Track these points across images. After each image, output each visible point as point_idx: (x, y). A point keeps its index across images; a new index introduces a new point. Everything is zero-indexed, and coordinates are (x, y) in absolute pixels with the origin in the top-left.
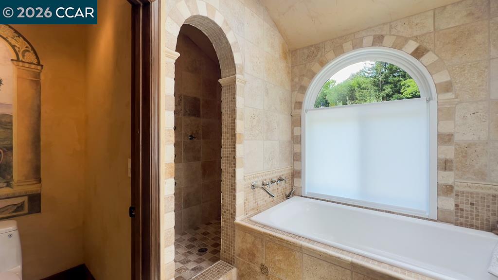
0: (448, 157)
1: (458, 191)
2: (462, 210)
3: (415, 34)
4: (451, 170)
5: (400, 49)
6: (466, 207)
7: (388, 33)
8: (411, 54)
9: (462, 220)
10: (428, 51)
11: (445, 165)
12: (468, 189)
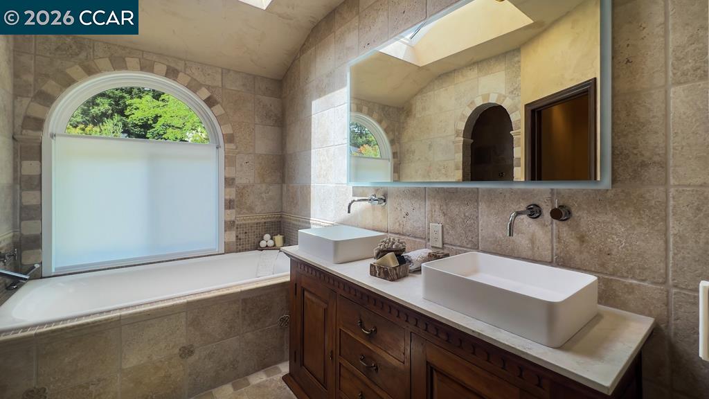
0: (231, 198)
1: (238, 225)
2: (240, 239)
3: (207, 83)
4: (233, 208)
5: (195, 92)
6: (242, 236)
7: (183, 70)
8: (204, 101)
9: (240, 247)
10: (217, 103)
11: (229, 205)
12: (244, 222)
